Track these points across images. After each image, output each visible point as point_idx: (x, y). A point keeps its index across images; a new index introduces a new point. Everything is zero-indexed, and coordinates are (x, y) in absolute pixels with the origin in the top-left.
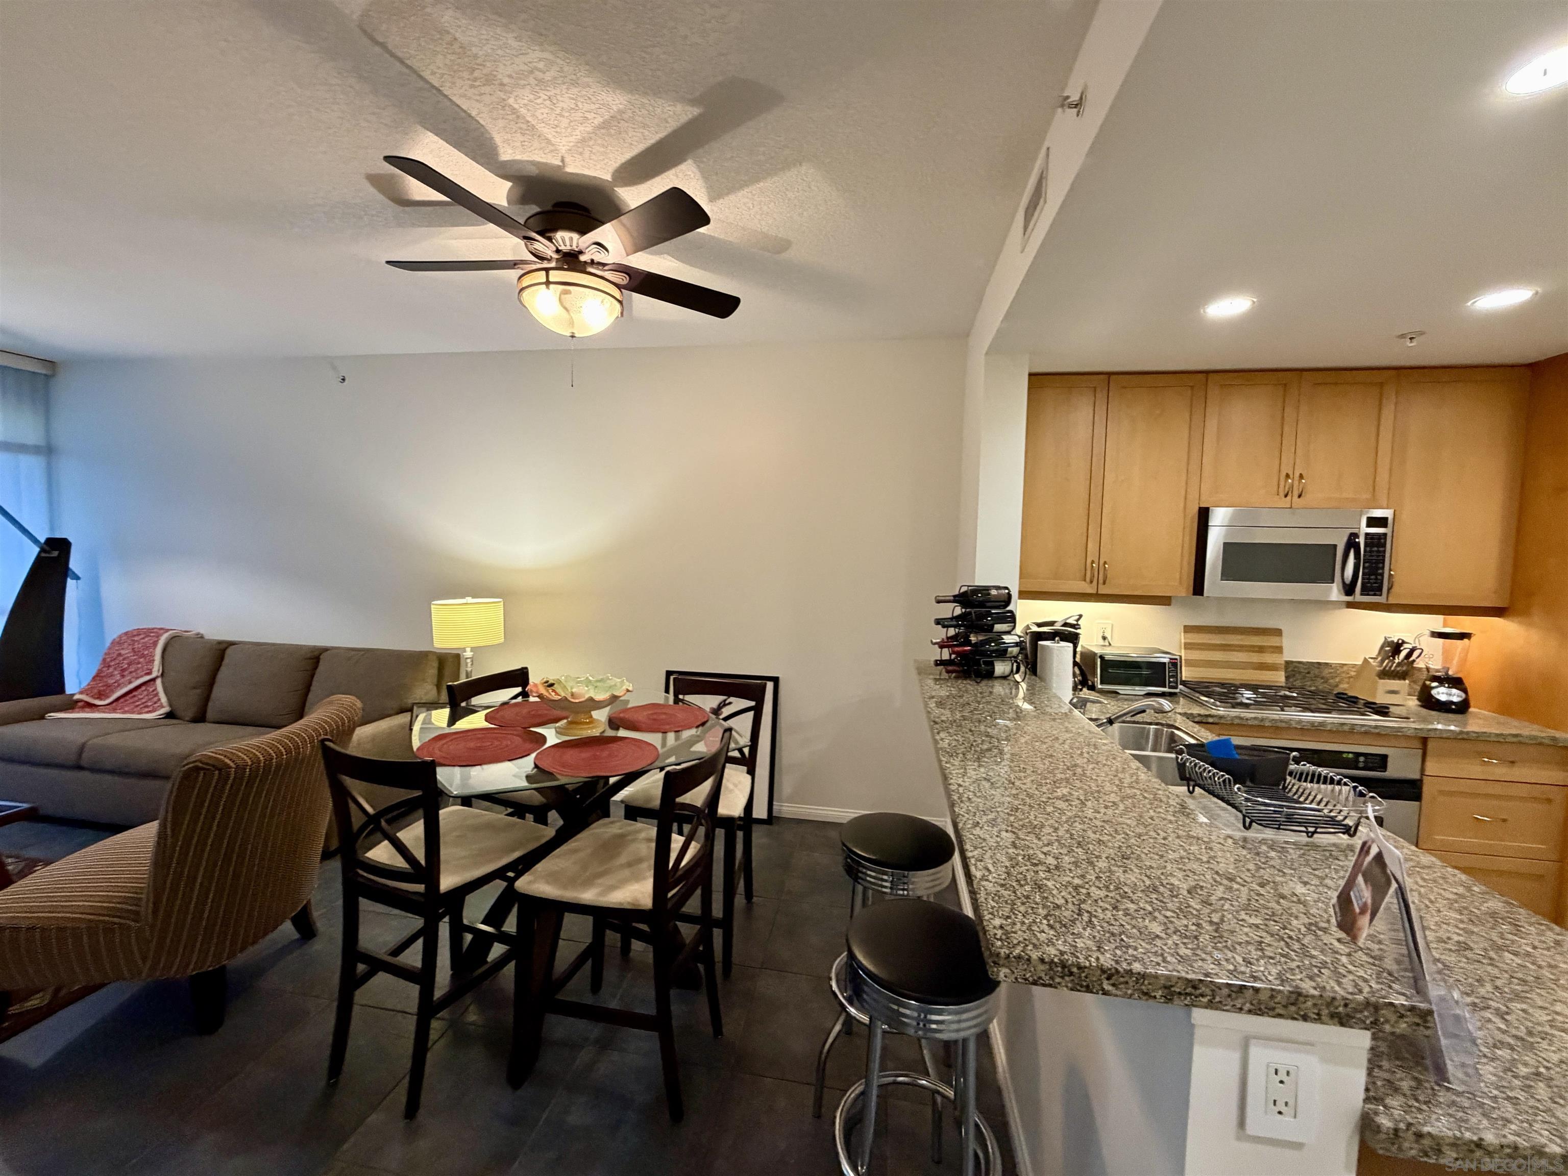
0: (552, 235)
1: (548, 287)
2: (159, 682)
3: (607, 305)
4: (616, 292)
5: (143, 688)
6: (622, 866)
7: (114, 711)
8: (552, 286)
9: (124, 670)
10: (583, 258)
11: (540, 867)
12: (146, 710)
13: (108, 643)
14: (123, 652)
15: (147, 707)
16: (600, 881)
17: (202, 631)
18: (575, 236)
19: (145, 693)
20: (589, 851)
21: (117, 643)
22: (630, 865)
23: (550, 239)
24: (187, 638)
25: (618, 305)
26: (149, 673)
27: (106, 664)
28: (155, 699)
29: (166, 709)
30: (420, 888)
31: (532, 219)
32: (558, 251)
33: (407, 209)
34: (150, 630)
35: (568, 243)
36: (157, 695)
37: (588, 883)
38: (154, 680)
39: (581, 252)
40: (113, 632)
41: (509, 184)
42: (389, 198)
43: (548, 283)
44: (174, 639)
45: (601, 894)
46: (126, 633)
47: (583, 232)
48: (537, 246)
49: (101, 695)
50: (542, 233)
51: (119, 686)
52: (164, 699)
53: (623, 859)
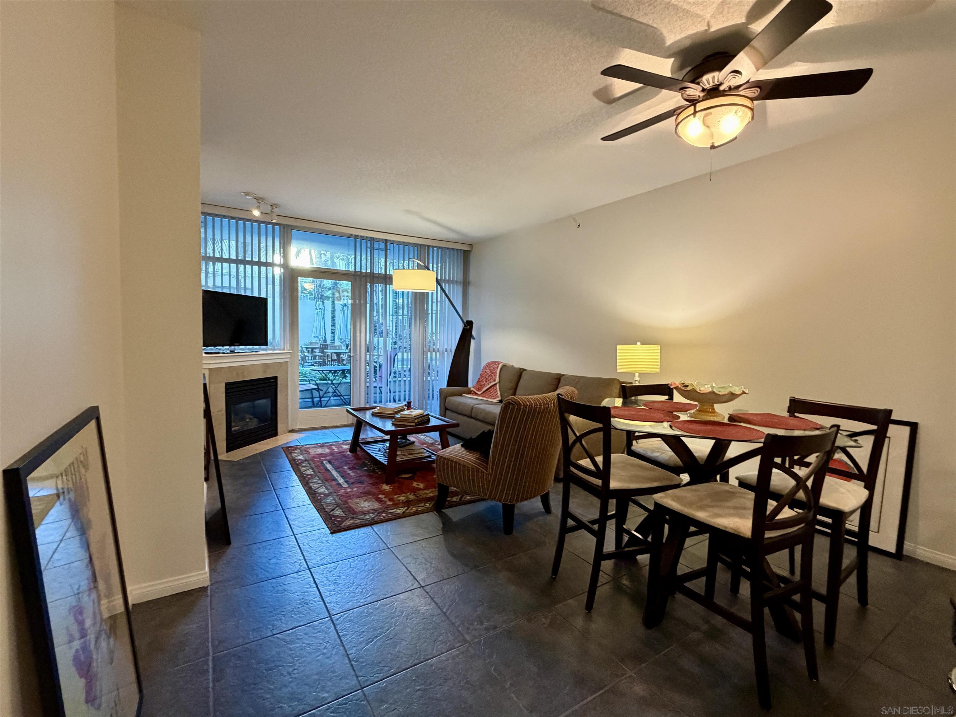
0: (699, 80)
1: (695, 116)
2: (498, 385)
3: (740, 114)
4: (748, 103)
5: (493, 388)
6: (729, 507)
7: (483, 396)
8: (698, 114)
9: (488, 379)
10: (722, 88)
11: (670, 492)
12: (493, 398)
13: (482, 368)
14: (487, 371)
15: (493, 396)
16: (711, 509)
17: (514, 365)
18: (716, 74)
19: (493, 390)
20: (705, 493)
21: (485, 367)
22: (735, 508)
23: (698, 84)
24: (509, 366)
25: (749, 113)
26: (495, 381)
27: (481, 376)
28: (496, 393)
29: (499, 398)
30: (599, 482)
31: (687, 76)
32: (703, 90)
33: (614, 105)
34: (495, 362)
35: (711, 81)
36: (497, 391)
37: (701, 508)
38: (496, 384)
39: (721, 84)
40: (484, 363)
41: (672, 60)
42: (604, 102)
43: (695, 112)
44: (504, 366)
45: (709, 516)
46: (488, 363)
47: (720, 69)
48: (689, 92)
49: (479, 390)
50: (693, 82)
51: (485, 386)
52: (499, 394)
53: (730, 504)
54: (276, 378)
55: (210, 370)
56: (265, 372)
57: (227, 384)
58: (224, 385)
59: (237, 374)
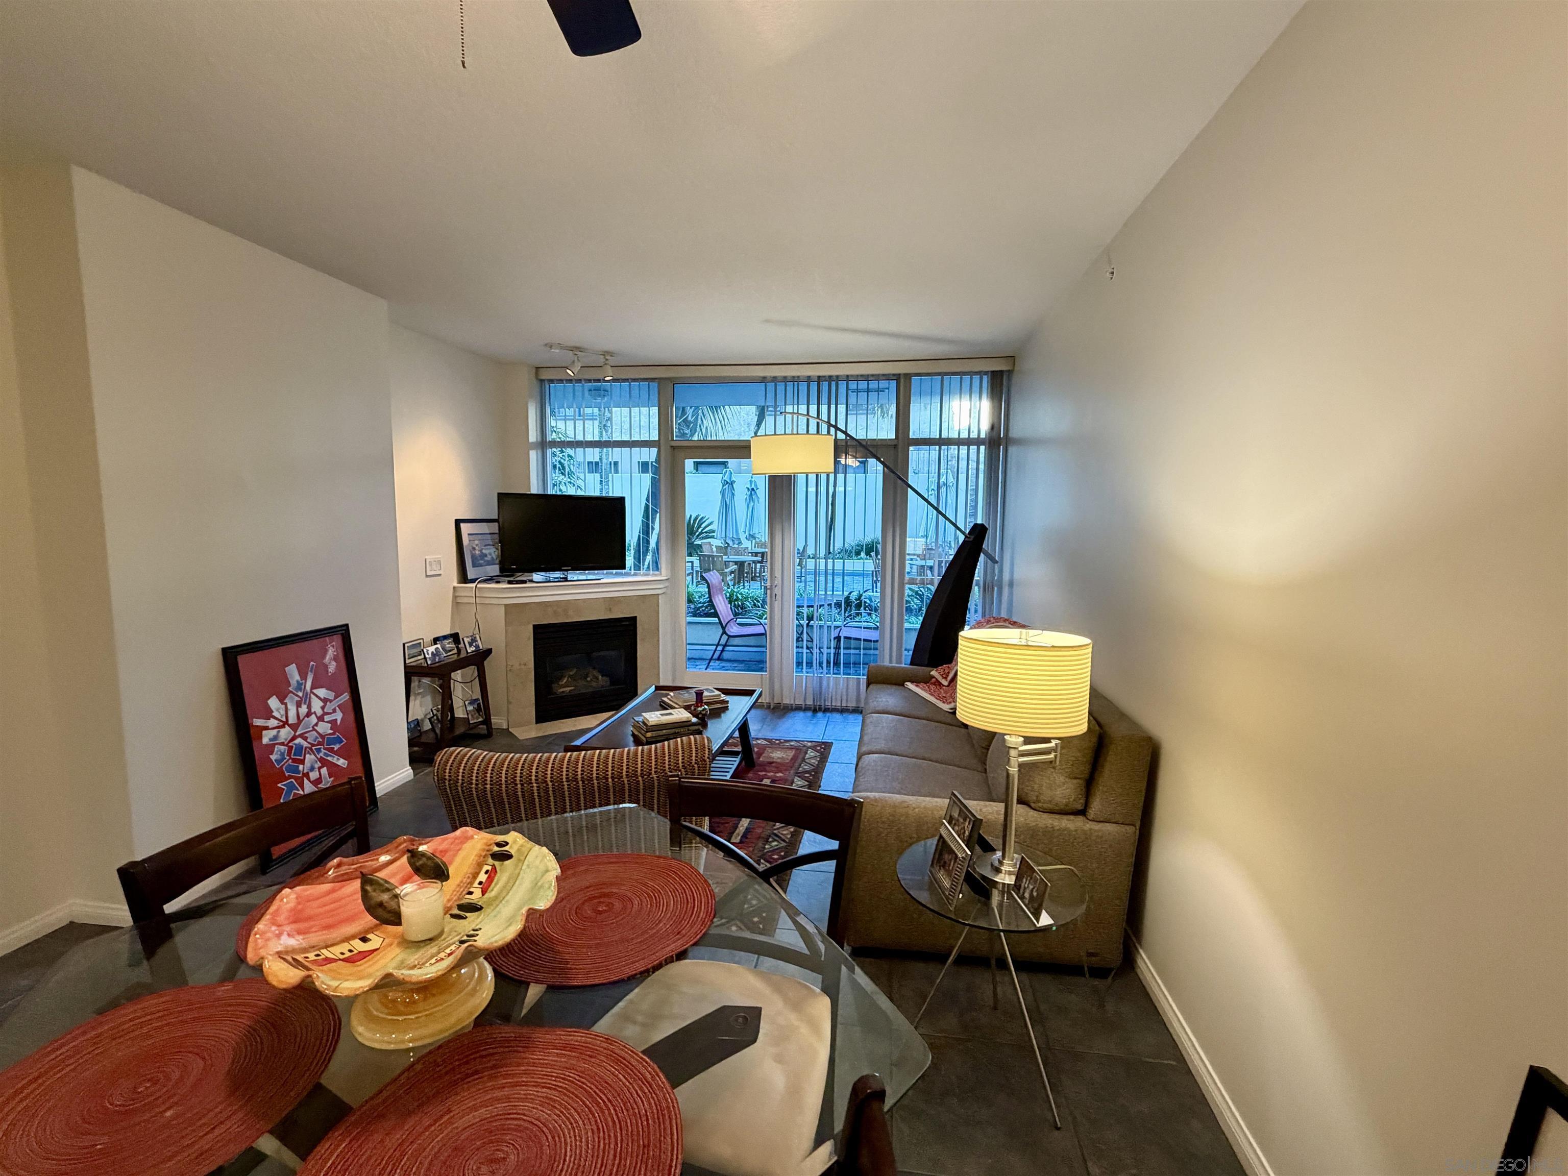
54: (634, 619)
55: (506, 606)
56: (610, 610)
57: (534, 626)
58: (532, 627)
59: (555, 612)
